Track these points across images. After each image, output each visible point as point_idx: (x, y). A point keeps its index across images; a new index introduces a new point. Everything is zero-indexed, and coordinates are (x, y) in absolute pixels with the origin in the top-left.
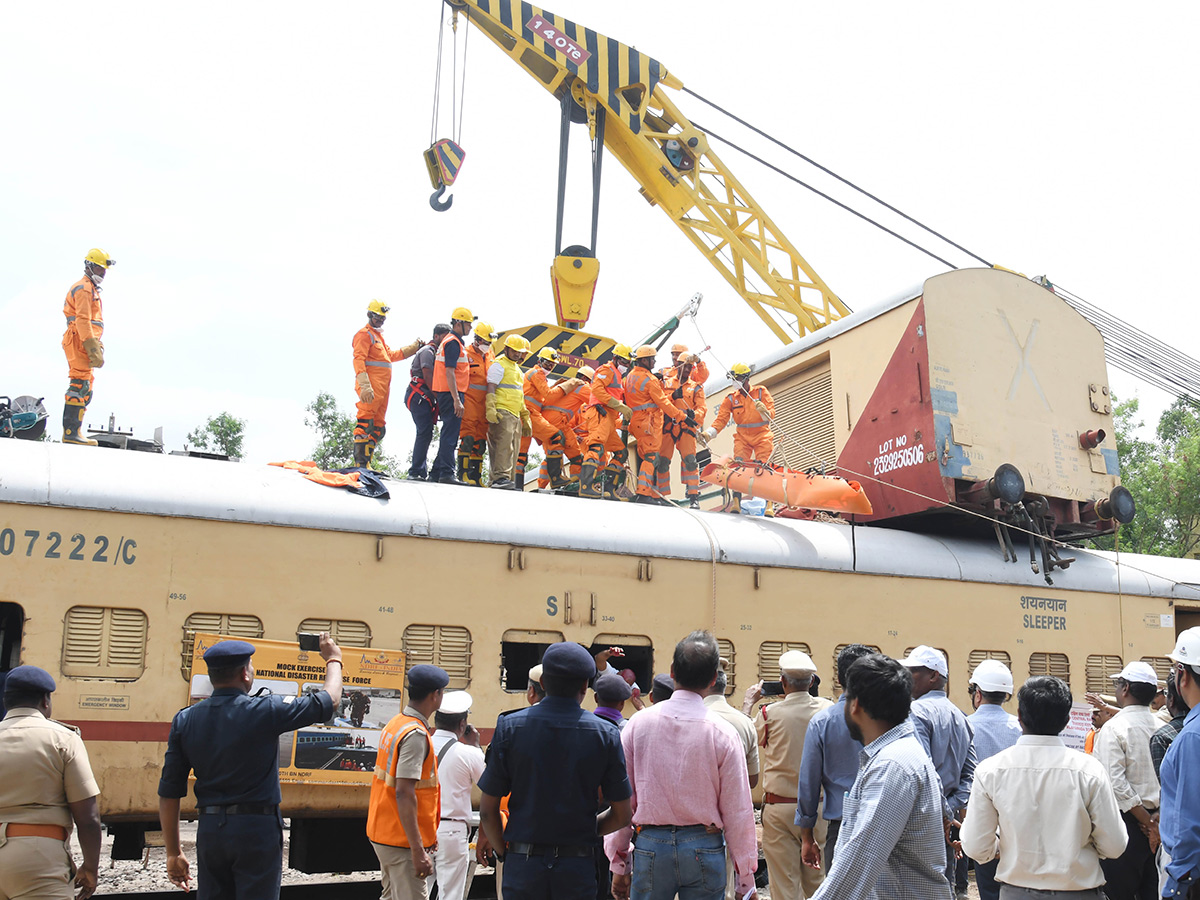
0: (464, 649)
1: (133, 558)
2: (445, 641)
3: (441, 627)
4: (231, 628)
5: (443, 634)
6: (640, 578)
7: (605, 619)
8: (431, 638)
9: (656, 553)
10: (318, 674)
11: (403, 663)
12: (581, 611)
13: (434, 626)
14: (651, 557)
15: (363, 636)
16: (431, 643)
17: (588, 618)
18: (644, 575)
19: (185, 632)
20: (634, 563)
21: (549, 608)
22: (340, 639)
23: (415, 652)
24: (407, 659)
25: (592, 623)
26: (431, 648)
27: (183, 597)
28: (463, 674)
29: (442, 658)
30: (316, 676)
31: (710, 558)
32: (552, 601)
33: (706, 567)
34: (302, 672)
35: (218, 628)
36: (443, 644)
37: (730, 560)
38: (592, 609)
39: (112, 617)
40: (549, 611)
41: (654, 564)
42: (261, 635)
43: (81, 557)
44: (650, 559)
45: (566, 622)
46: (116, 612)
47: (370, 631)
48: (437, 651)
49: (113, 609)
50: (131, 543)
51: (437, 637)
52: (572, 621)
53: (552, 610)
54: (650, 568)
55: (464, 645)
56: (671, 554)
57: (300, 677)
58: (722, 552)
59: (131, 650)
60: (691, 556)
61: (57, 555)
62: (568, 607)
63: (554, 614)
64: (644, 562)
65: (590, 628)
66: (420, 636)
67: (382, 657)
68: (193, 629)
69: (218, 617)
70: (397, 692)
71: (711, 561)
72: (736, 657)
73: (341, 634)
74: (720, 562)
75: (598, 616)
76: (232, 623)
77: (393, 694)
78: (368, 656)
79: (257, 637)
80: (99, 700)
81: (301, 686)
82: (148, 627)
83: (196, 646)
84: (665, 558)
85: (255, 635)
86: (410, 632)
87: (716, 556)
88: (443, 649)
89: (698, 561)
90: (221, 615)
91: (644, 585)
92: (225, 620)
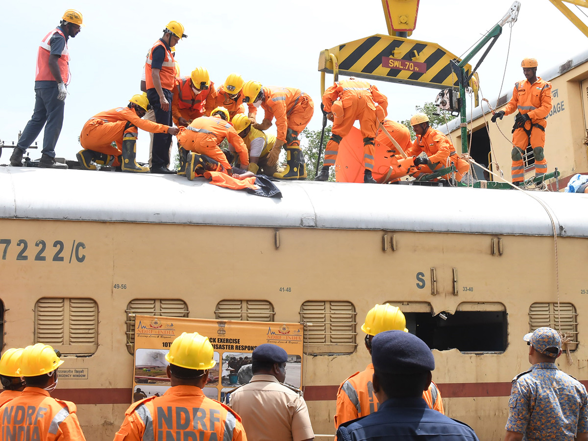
0: (350, 320)
1: (84, 257)
2: (335, 314)
3: (331, 302)
4: (163, 311)
5: (333, 308)
6: (493, 253)
7: (465, 289)
8: (323, 312)
9: (505, 231)
10: (234, 345)
11: (301, 333)
12: (444, 284)
13: (324, 302)
14: (502, 235)
15: (268, 313)
16: (323, 316)
17: (451, 289)
18: (496, 251)
19: (127, 315)
20: (487, 241)
21: (418, 282)
22: (250, 315)
23: (311, 324)
24: (304, 330)
25: (454, 293)
26: (323, 320)
27: (124, 287)
28: (351, 340)
29: (333, 328)
30: (232, 347)
31: (551, 233)
32: (420, 276)
33: (547, 242)
34: (222, 344)
35: (152, 310)
36: (333, 316)
37: (569, 234)
38: (454, 281)
39: (70, 306)
40: (418, 285)
41: (504, 241)
42: (187, 315)
43: (43, 259)
44: (500, 237)
45: (433, 294)
46: (73, 301)
47: (273, 308)
48: (328, 322)
49: (70, 299)
50: (81, 245)
51: (328, 311)
52: (438, 293)
53: (421, 284)
54: (501, 245)
55: (350, 316)
56: (517, 231)
57: (220, 347)
58: (561, 228)
59: (87, 331)
60: (535, 232)
61: (25, 258)
62: (433, 281)
63: (422, 287)
64: (496, 240)
65: (453, 298)
66: (312, 311)
67: (284, 329)
68: (133, 312)
69: (153, 302)
70: (298, 357)
71: (553, 236)
72: (578, 317)
73: (250, 311)
74: (560, 236)
75: (459, 287)
76: (163, 306)
77: (295, 359)
78: (273, 329)
79: (184, 316)
80: (65, 372)
81: (221, 355)
82: (98, 312)
83: (137, 326)
84: (512, 235)
85: (182, 315)
86: (305, 308)
87: (557, 232)
88: (333, 320)
89: (541, 236)
90: (154, 300)
91: (496, 260)
92: (158, 304)
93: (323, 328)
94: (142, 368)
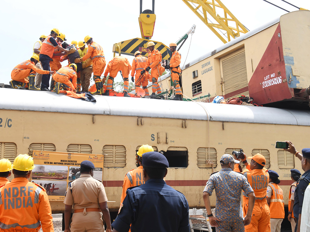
0: (123, 153)
1: (11, 125)
2: (117, 151)
3: (116, 146)
4: (45, 148)
5: (116, 148)
6: (183, 127)
7: (171, 141)
8: (112, 150)
9: (188, 118)
10: (75, 163)
11: (103, 158)
12: (163, 139)
13: (113, 146)
14: (186, 119)
15: (89, 150)
16: (112, 151)
17: (165, 141)
18: (184, 126)
19: (29, 150)
20: (180, 122)
21: (152, 138)
22: (82, 151)
23: (107, 155)
24: (104, 157)
25: (166, 143)
26: (112, 153)
27: (28, 138)
28: (123, 162)
29: (116, 157)
31: (206, 119)
32: (153, 136)
33: (205, 123)
34: (69, 163)
35: (40, 148)
36: (116, 151)
37: (214, 120)
38: (166, 138)
39: (5, 146)
40: (152, 139)
41: (187, 122)
42: (55, 150)
44: (185, 120)
45: (158, 143)
46: (6, 144)
47: (91, 148)
48: (114, 154)
49: (5, 143)
50: (10, 120)
51: (114, 149)
52: (160, 143)
53: (153, 139)
54: (186, 124)
55: (123, 152)
56: (193, 118)
57: (68, 164)
58: (211, 117)
59: (11, 157)
60: (200, 119)
62: (158, 138)
63: (154, 140)
64: (184, 121)
65: (166, 145)
66: (108, 149)
67: (96, 157)
68: (32, 149)
69: (40, 145)
70: (101, 169)
71: (207, 120)
72: (217, 154)
73: (82, 149)
74: (210, 121)
75: (169, 140)
76: (45, 146)
77: (100, 169)
78: (91, 157)
79: (54, 151)
81: (69, 167)
82: (17, 149)
83: (33, 155)
84: (191, 120)
85: (53, 150)
86: (105, 148)
87: (209, 119)
88: (116, 153)
89: (202, 120)
90: (41, 144)
91: (184, 130)
92: (42, 145)
93: (112, 157)
94: (34, 173)
